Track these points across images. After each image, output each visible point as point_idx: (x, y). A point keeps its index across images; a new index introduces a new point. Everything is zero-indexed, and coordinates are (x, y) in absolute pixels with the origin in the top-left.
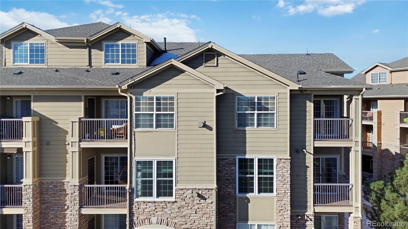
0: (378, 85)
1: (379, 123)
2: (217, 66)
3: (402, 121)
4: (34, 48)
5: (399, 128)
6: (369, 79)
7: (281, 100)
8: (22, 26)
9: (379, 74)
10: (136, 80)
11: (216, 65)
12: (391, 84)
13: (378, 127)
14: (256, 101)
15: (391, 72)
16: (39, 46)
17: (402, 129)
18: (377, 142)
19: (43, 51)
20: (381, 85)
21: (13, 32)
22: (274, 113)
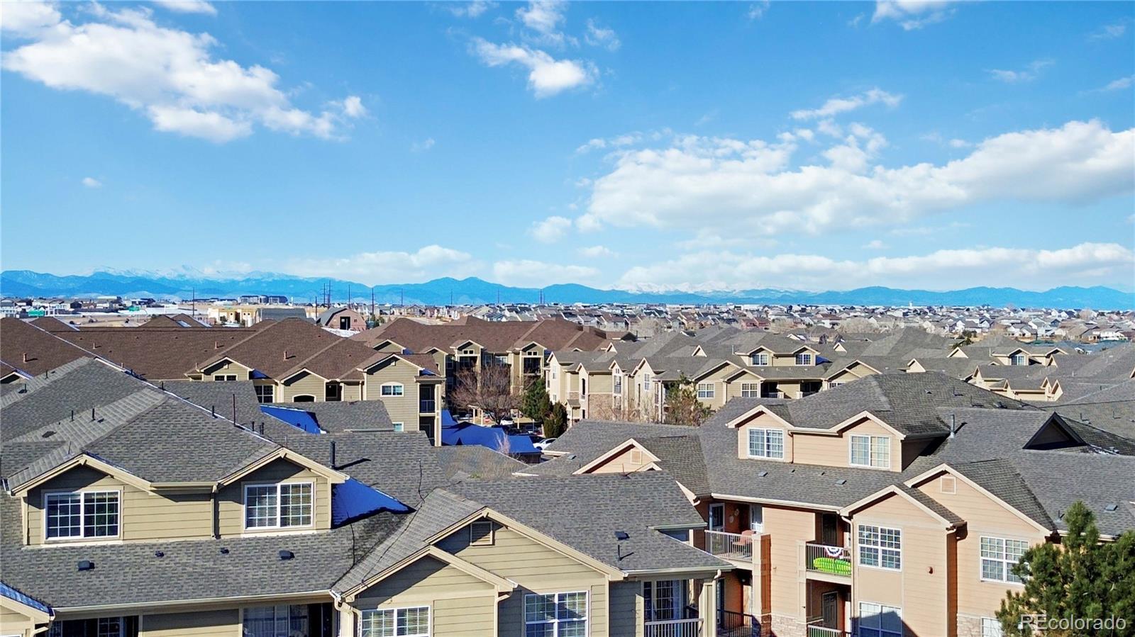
0: (765, 462)
1: (766, 567)
2: (493, 544)
3: (810, 566)
4: (95, 503)
5: (805, 582)
6: (746, 443)
7: (595, 598)
8: (78, 461)
9: (768, 434)
10: (369, 586)
11: (491, 543)
12: (792, 462)
13: (763, 577)
14: (556, 601)
15: (792, 434)
16: (107, 497)
17: (812, 585)
18: (760, 615)
19: (113, 508)
20: (771, 462)
21: (59, 473)
22: (584, 621)
